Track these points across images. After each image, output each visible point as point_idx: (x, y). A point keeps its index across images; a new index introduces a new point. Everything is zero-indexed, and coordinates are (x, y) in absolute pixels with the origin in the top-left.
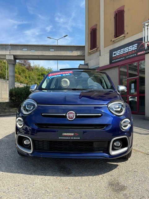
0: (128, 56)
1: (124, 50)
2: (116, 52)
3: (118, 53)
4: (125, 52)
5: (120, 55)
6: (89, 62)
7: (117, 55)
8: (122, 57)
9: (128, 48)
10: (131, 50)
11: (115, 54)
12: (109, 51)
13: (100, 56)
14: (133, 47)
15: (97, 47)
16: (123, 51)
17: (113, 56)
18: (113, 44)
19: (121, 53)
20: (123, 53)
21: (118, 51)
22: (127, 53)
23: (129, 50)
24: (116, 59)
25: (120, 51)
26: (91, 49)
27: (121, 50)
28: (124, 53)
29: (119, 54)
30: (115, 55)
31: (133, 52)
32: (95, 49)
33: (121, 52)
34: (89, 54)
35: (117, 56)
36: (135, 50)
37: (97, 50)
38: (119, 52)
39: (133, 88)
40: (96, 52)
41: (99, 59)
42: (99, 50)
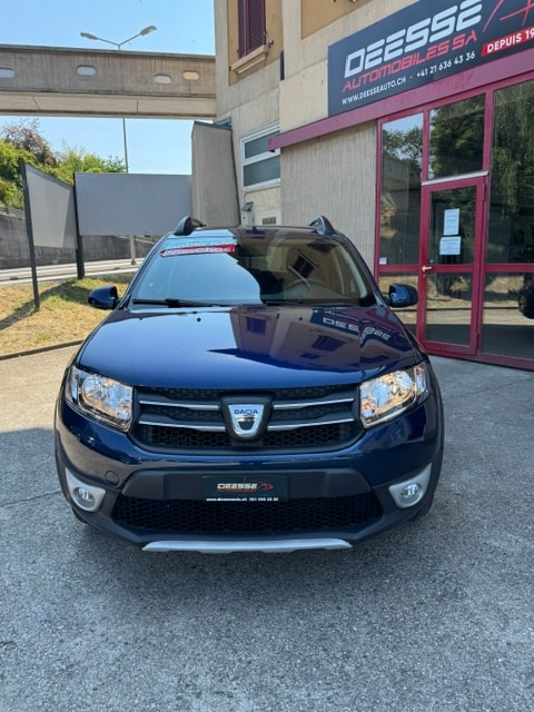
0: (427, 65)
1: (404, 37)
2: (361, 52)
3: (369, 58)
4: (409, 48)
5: (383, 63)
6: (235, 112)
7: (368, 66)
8: (395, 77)
9: (429, 26)
10: (449, 32)
11: (355, 63)
12: (325, 53)
13: (282, 78)
14: (456, 15)
15: (269, 41)
16: (401, 42)
17: (348, 73)
18: (345, 14)
19: (388, 57)
20: (400, 52)
21: (370, 48)
22: (422, 51)
23: (431, 34)
24: (363, 89)
25: (383, 47)
26: (241, 53)
27: (390, 39)
28: (404, 55)
29: (379, 61)
30: (359, 70)
31: (460, 43)
32: (261, 49)
33: (388, 48)
34: (234, 75)
35: (364, 71)
36: (467, 31)
37: (267, 54)
38: (380, 51)
39: (456, 231)
40: (264, 64)
41: (278, 97)
42: (275, 52)
